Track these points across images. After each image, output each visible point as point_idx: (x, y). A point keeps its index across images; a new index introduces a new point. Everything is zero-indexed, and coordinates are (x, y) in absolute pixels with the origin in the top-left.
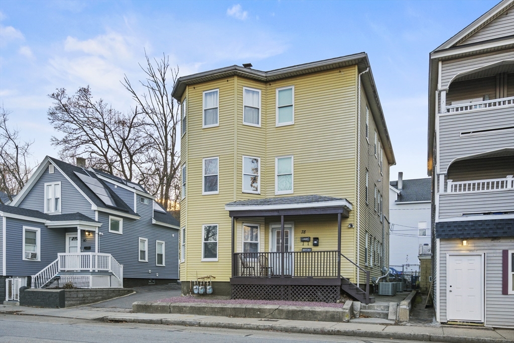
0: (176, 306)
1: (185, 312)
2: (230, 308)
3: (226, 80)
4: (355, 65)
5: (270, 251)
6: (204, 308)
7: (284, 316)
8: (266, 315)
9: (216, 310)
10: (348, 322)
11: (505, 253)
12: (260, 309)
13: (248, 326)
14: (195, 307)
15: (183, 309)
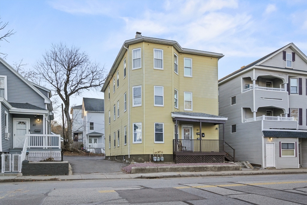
0: (162, 168)
1: (167, 171)
2: (192, 168)
3: (168, 46)
4: (217, 58)
5: (182, 139)
6: (178, 168)
7: (216, 170)
8: (209, 170)
9: (185, 169)
10: (241, 170)
11: (280, 142)
12: (206, 167)
13: (224, 174)
14: (173, 168)
15: (166, 169)
